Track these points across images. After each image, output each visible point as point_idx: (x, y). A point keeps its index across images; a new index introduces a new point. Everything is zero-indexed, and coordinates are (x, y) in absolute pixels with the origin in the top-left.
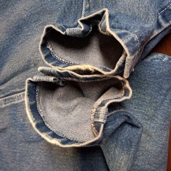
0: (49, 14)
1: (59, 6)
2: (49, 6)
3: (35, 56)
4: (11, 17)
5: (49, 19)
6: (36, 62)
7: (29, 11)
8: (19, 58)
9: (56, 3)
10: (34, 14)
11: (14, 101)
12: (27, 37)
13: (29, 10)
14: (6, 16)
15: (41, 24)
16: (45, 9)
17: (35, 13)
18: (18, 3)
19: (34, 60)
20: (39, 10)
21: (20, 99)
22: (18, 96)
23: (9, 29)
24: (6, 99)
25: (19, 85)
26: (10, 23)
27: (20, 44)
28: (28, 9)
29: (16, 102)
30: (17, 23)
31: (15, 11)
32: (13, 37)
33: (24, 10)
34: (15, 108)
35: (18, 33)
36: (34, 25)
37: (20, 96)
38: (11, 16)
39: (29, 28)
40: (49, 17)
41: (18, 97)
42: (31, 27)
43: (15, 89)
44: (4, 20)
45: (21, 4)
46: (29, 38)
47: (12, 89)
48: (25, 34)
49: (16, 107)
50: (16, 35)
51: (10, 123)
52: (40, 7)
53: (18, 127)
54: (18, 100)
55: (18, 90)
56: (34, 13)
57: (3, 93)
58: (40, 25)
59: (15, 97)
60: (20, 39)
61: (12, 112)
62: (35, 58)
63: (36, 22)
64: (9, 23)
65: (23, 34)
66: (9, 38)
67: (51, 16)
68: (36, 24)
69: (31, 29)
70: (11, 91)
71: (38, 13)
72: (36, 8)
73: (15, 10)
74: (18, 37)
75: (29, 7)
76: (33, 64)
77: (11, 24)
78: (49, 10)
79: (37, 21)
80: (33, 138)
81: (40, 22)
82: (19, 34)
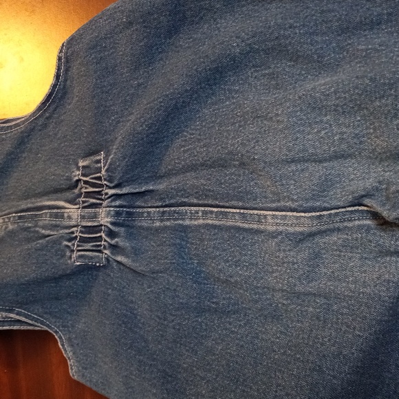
0: (290, 60)
1: (316, 50)
2: (294, 44)
3: (248, 148)
4: (204, 44)
5: (287, 70)
6: (245, 160)
7: (249, 42)
8: (210, 139)
9: (311, 41)
10: (257, 51)
11: (183, 219)
12: (230, 93)
13: (248, 39)
14: (195, 40)
15: (268, 74)
16: (285, 47)
17: (261, 49)
18: (225, 19)
19: (242, 155)
20: (270, 44)
21: (196, 219)
22: (193, 212)
23: (196, 70)
24: (166, 211)
25: (197, 193)
26: (200, 58)
27: (213, 104)
28: (246, 36)
29: (187, 222)
30: (214, 61)
31: (216, 35)
32: (201, 88)
33: (237, 37)
34: (183, 234)
35: (211, 82)
36: (252, 73)
37: (197, 212)
38: (205, 42)
39: (238, 76)
40: (289, 66)
41: (191, 213)
42: (243, 75)
43: (187, 197)
44: (189, 47)
45: (234, 22)
46: (233, 98)
47: (182, 196)
48: (226, 87)
49: (185, 232)
50: (209, 85)
51: (174, 263)
52: (273, 40)
53: (190, 275)
54: (191, 219)
55: (195, 201)
56: (258, 49)
57: (161, 199)
58: (264, 75)
59: (186, 212)
60: (213, 94)
61: (178, 241)
62: (248, 152)
63: (257, 67)
64: (198, 56)
65: (222, 86)
66: (190, 90)
67: (294, 66)
68: (257, 71)
69: (242, 79)
70: (178, 198)
71: (266, 52)
72: (265, 41)
73: (217, 32)
74: (211, 89)
75: (250, 33)
76: (238, 161)
77: (202, 60)
78: (292, 53)
79: (260, 67)
80: (217, 303)
81: (265, 69)
82: (215, 84)
